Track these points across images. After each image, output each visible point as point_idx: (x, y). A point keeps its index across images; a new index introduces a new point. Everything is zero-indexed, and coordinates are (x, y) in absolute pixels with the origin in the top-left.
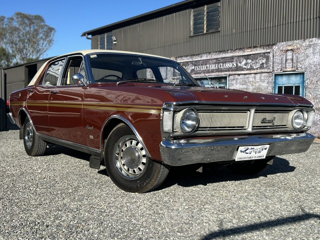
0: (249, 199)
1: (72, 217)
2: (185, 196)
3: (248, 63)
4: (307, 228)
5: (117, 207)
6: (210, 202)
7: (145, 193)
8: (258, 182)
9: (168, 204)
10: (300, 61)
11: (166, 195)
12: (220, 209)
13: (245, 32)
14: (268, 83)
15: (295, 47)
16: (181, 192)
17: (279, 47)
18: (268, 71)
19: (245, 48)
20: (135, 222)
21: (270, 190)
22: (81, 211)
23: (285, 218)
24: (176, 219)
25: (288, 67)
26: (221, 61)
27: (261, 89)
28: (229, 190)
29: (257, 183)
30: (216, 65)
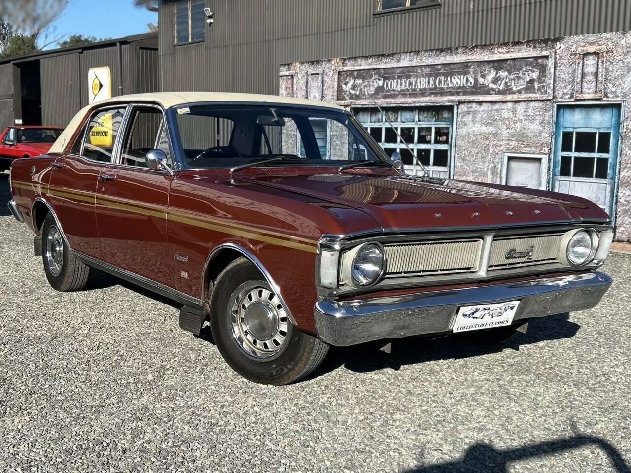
0: (476, 401)
1: (162, 433)
2: (360, 392)
3: (500, 79)
4: (573, 465)
5: (237, 414)
6: (404, 406)
7: (285, 387)
8: (500, 362)
9: (328, 409)
10: (613, 79)
11: (323, 391)
12: (421, 422)
13: (496, 9)
14: (543, 125)
15: (604, 47)
16: (351, 383)
17: (568, 47)
18: (543, 97)
19: (494, 45)
20: (272, 446)
21: (519, 382)
22: (175, 421)
23: (536, 443)
24: (342, 441)
25: (587, 91)
26: (441, 71)
27: (527, 136)
28: (441, 380)
29: (497, 365)
30: (431, 79)
